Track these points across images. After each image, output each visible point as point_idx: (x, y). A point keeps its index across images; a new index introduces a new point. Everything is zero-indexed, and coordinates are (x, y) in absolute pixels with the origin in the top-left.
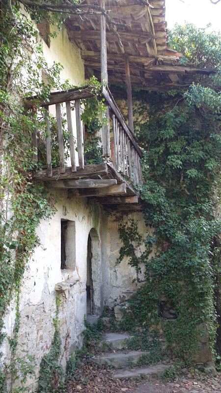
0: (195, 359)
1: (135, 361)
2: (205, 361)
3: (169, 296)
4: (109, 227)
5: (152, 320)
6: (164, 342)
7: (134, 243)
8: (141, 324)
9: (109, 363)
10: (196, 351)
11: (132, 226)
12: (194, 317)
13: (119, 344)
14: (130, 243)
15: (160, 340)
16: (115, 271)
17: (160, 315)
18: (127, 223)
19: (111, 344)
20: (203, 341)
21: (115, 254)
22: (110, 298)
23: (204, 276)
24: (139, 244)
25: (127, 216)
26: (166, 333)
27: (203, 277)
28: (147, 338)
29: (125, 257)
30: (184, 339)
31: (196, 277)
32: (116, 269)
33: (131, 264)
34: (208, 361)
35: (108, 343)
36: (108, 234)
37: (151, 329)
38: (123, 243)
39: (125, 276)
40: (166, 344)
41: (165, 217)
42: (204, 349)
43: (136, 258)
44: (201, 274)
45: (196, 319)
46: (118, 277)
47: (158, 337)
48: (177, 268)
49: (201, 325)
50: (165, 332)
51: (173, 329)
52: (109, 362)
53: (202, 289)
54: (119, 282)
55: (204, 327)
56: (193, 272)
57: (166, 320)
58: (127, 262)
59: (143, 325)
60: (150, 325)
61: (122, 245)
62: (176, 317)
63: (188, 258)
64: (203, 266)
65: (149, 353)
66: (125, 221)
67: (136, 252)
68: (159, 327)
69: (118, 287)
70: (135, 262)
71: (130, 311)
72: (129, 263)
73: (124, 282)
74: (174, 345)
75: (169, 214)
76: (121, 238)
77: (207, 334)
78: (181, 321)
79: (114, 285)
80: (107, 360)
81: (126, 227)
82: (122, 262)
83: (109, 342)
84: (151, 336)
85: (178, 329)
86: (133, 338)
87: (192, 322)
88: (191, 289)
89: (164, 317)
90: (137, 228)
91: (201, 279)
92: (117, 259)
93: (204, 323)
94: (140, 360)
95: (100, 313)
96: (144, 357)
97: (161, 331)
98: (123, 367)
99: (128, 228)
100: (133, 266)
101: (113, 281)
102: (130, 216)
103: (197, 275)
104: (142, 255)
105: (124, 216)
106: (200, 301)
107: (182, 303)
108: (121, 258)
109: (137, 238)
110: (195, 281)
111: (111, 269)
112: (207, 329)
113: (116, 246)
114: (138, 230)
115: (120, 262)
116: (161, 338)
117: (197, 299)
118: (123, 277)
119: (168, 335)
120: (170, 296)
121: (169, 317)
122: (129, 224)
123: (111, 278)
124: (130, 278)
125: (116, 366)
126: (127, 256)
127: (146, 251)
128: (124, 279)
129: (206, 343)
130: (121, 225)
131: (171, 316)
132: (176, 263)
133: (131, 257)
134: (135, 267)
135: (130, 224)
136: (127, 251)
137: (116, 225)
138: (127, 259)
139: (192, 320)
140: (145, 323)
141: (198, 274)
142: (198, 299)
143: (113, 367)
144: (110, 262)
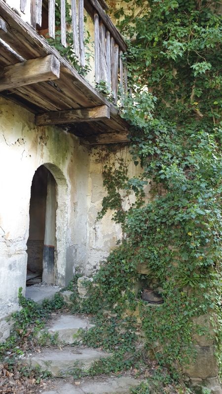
0: (188, 372)
1: (86, 368)
2: (205, 376)
3: (151, 267)
4: (90, 170)
5: (127, 302)
6: (142, 337)
7: (121, 192)
8: (111, 307)
9: (44, 368)
10: (190, 360)
11: (120, 168)
12: (190, 304)
13: (69, 336)
14: (117, 191)
15: (137, 333)
16: (95, 229)
17: (140, 296)
18: (114, 164)
19: (56, 335)
20: (203, 344)
21: (97, 207)
22: (88, 263)
23: (209, 238)
24: (128, 193)
25: (115, 154)
26: (145, 324)
27: (207, 240)
28: (116, 328)
29: (108, 211)
30: (172, 337)
31: (195, 239)
32: (97, 226)
33: (115, 220)
34: (210, 377)
35: (51, 333)
36: (90, 179)
37: (125, 315)
38: (107, 192)
39: (108, 235)
40: (145, 341)
41: (161, 149)
42: (204, 356)
43: (123, 212)
44: (204, 234)
45: (193, 308)
46: (99, 237)
47: (134, 328)
48: (165, 223)
49: (201, 318)
50: (143, 322)
51: (157, 320)
52: (44, 366)
53: (204, 260)
54: (100, 244)
55: (206, 321)
56: (190, 230)
57: (146, 304)
58: (111, 217)
59: (114, 308)
60: (124, 310)
61: (106, 194)
62: (162, 302)
63: (183, 208)
64: (207, 222)
65: (111, 355)
66: (111, 162)
67: (123, 203)
68: (136, 313)
69: (98, 250)
70: (120, 217)
71: (97, 285)
72: (113, 219)
73: (106, 243)
74: (157, 344)
75: (167, 145)
76: (104, 185)
77: (211, 333)
78: (168, 308)
79: (93, 247)
80: (40, 363)
81: (113, 170)
82: (104, 216)
83: (54, 333)
84: (123, 326)
85: (164, 321)
86: (92, 329)
87: (186, 313)
88: (187, 259)
89: (144, 300)
90: (127, 170)
91: (203, 244)
92: (98, 213)
93: (206, 314)
94: (95, 368)
95: (64, 285)
96: (102, 362)
97: (139, 321)
98: (65, 376)
99: (116, 171)
100: (118, 222)
101: (92, 242)
102: (118, 154)
103: (196, 237)
104: (131, 208)
105: (112, 155)
106: (201, 280)
107: (172, 280)
108: (103, 212)
109: (125, 185)
110: (192, 245)
111: (90, 225)
112: (211, 325)
113: (98, 195)
114: (128, 174)
115: (102, 217)
116: (139, 331)
117: (196, 275)
118: (104, 237)
119: (148, 328)
120: (153, 267)
121: (151, 299)
122: (117, 165)
123: (90, 238)
124: (114, 238)
125: (54, 374)
126: (111, 209)
127: (136, 202)
128: (107, 239)
129: (208, 347)
130: (106, 167)
131: (156, 299)
132: (164, 216)
133: (116, 211)
134: (121, 223)
135: (119, 165)
136: (112, 202)
137: (99, 168)
138: (111, 213)
139: (186, 309)
140: (116, 305)
141: (199, 234)
142: (198, 276)
143: (49, 376)
144: (90, 216)
